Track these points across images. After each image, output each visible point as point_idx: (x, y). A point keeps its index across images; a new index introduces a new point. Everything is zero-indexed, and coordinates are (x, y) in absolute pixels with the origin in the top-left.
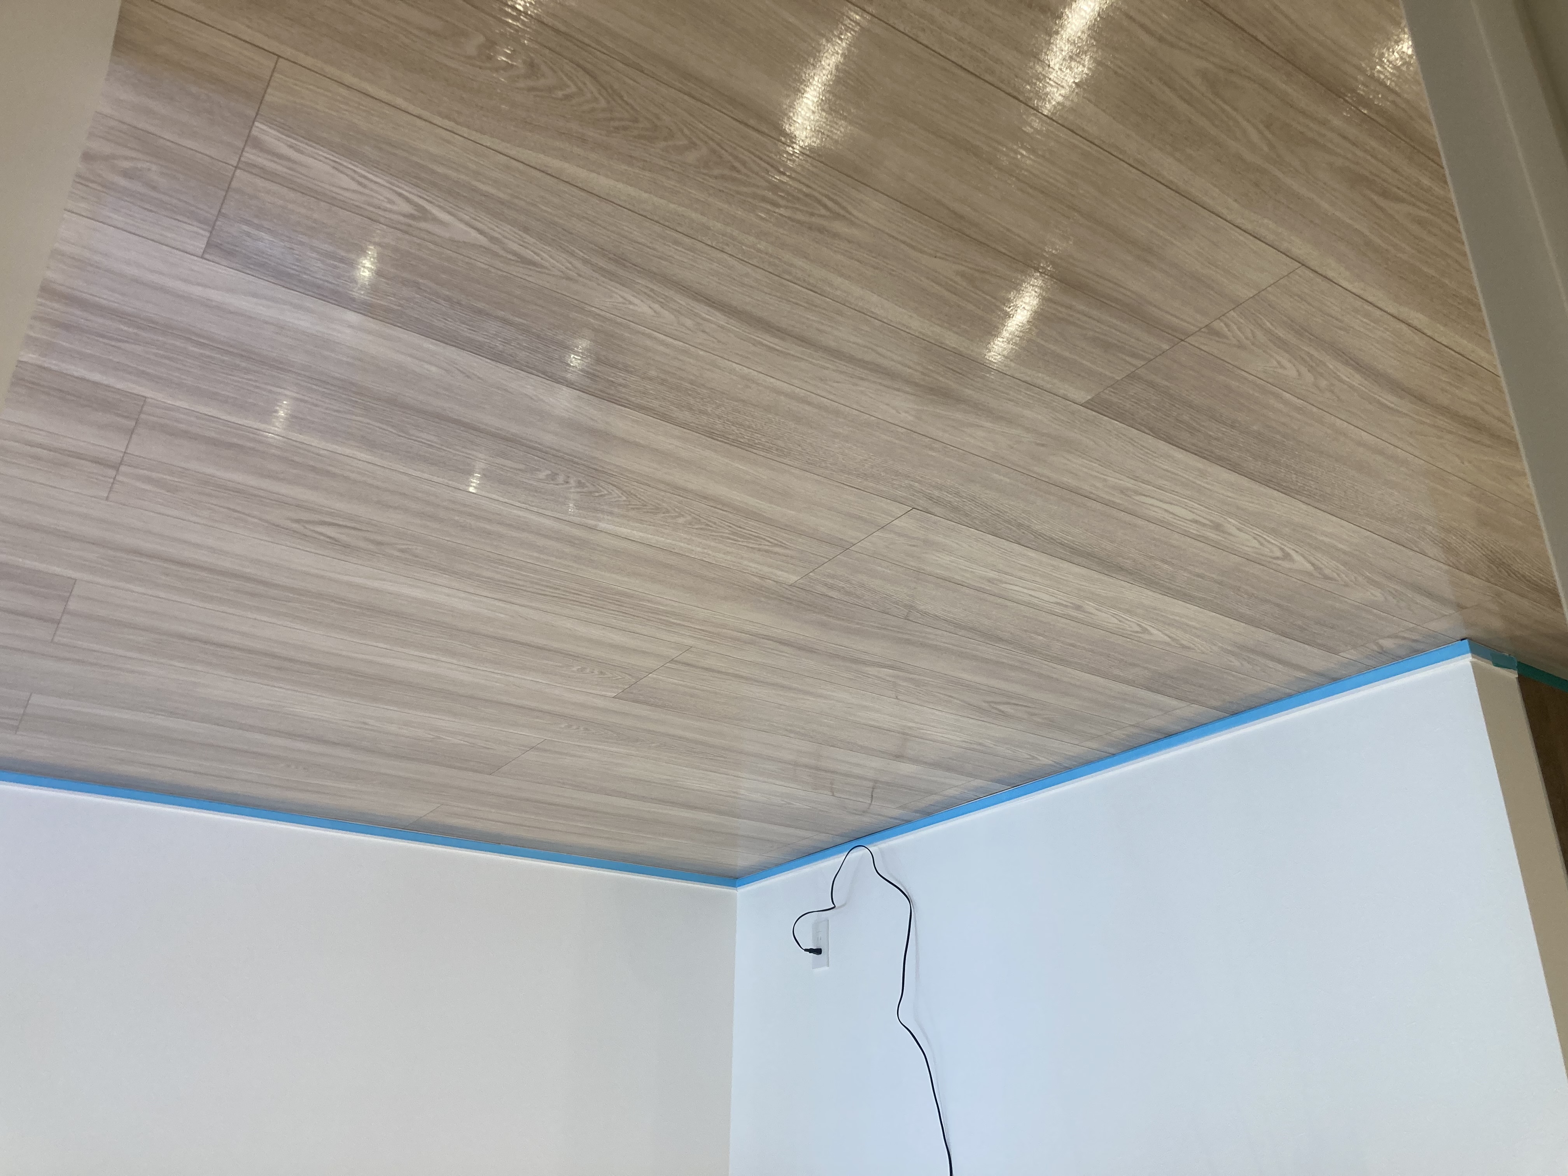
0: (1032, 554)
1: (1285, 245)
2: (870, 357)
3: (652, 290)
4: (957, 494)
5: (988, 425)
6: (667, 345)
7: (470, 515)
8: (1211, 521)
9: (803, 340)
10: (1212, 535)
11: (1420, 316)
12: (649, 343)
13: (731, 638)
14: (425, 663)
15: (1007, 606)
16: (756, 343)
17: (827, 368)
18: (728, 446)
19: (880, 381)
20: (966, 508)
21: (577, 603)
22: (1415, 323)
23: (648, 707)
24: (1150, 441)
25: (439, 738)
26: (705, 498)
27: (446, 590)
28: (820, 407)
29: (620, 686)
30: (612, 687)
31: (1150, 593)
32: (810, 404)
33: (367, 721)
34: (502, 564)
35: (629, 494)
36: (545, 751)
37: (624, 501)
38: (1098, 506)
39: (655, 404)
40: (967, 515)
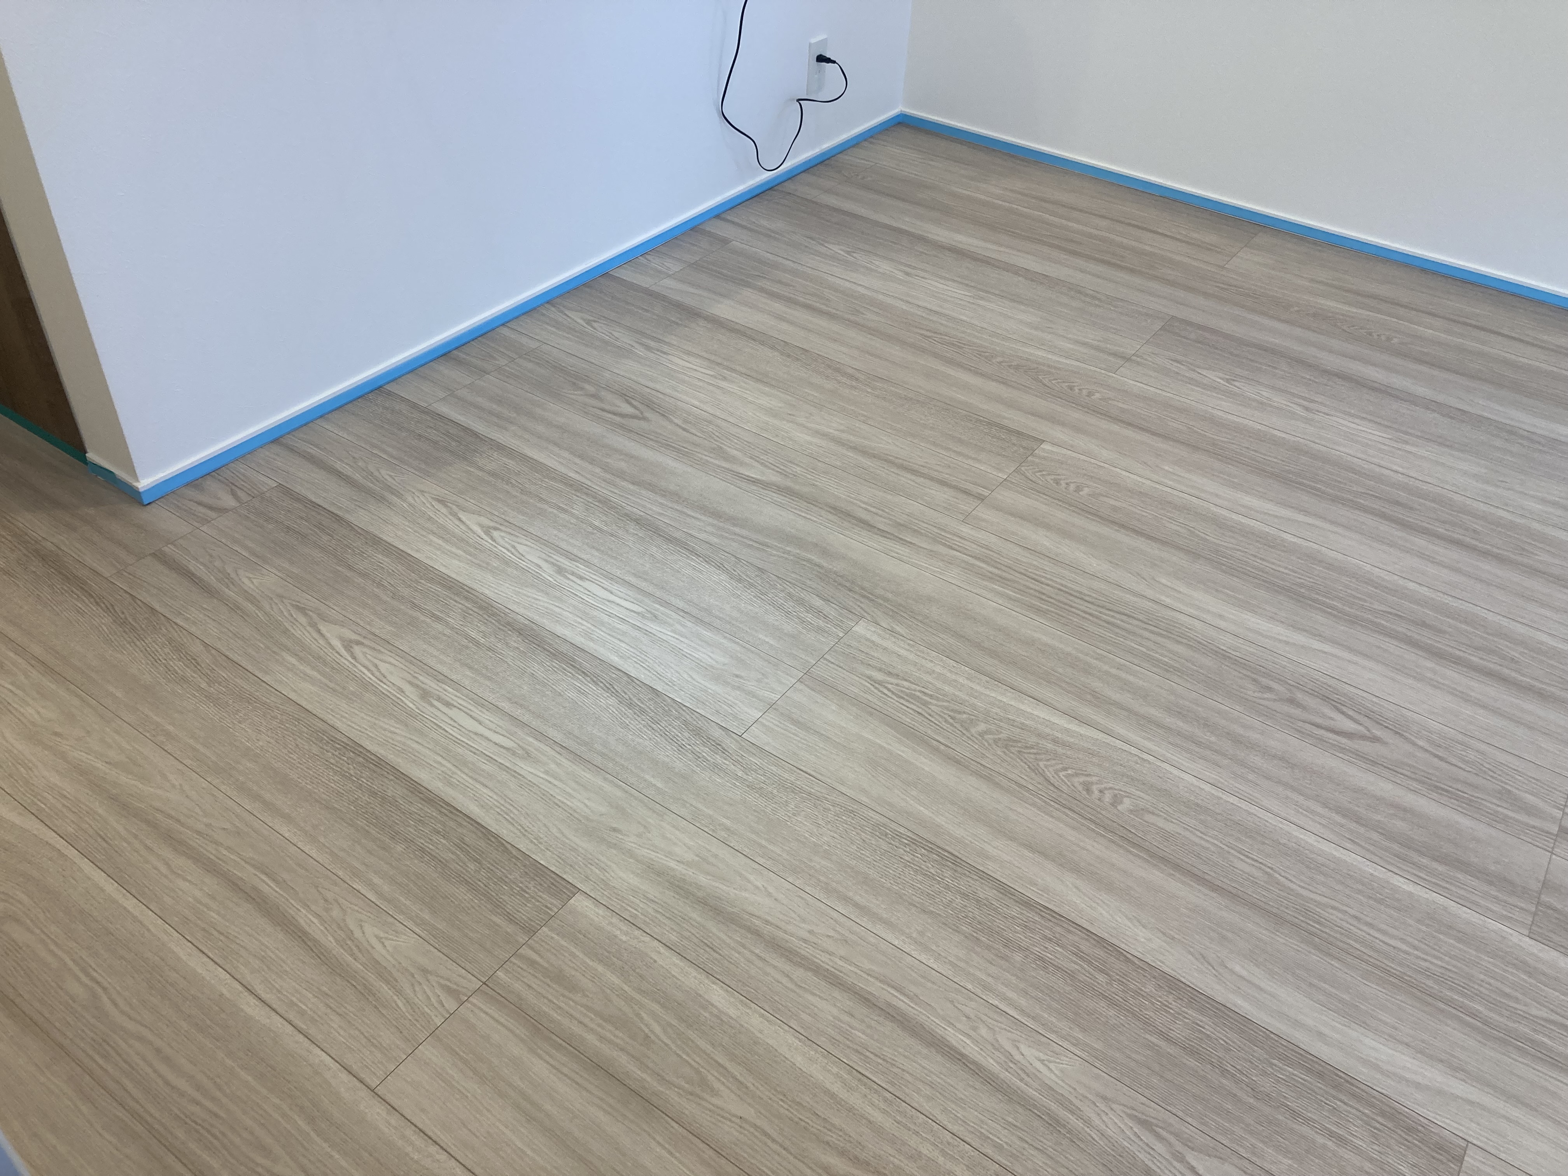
0: (615, 659)
1: (394, 1120)
2: (799, 973)
3: (1022, 1080)
4: (697, 756)
5: (673, 864)
6: (1005, 999)
7: (1199, 744)
8: (432, 705)
9: (866, 1000)
10: (431, 684)
11: (249, 1011)
12: (1023, 1002)
13: (921, 534)
14: (1243, 506)
15: (635, 575)
16: (914, 998)
17: (841, 958)
18: (939, 842)
19: (787, 937)
20: (686, 734)
21: (1087, 598)
22: (253, 1001)
23: (1005, 422)
24: (505, 832)
25: (1228, 381)
26: (958, 762)
27: (1223, 624)
28: (846, 900)
29: (1037, 460)
30: (1044, 458)
31: (487, 592)
32: (856, 905)
33: (1304, 413)
34: (1166, 664)
35: (1035, 770)
36: (1115, 354)
37: (1041, 760)
38: (552, 733)
39: (1015, 910)
40: (685, 723)
